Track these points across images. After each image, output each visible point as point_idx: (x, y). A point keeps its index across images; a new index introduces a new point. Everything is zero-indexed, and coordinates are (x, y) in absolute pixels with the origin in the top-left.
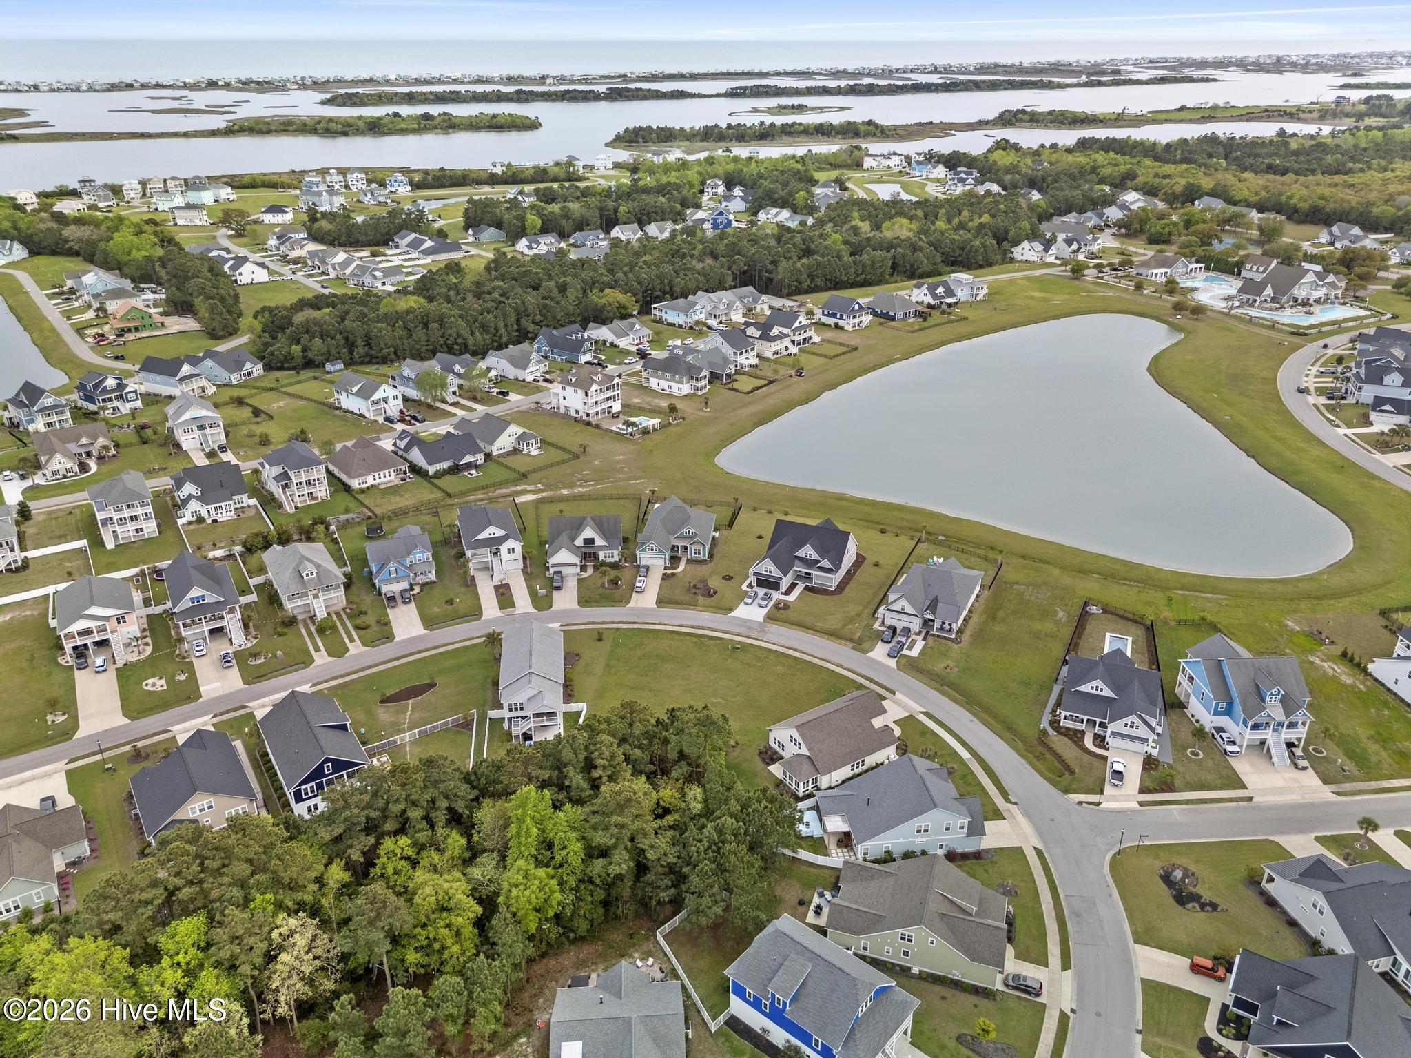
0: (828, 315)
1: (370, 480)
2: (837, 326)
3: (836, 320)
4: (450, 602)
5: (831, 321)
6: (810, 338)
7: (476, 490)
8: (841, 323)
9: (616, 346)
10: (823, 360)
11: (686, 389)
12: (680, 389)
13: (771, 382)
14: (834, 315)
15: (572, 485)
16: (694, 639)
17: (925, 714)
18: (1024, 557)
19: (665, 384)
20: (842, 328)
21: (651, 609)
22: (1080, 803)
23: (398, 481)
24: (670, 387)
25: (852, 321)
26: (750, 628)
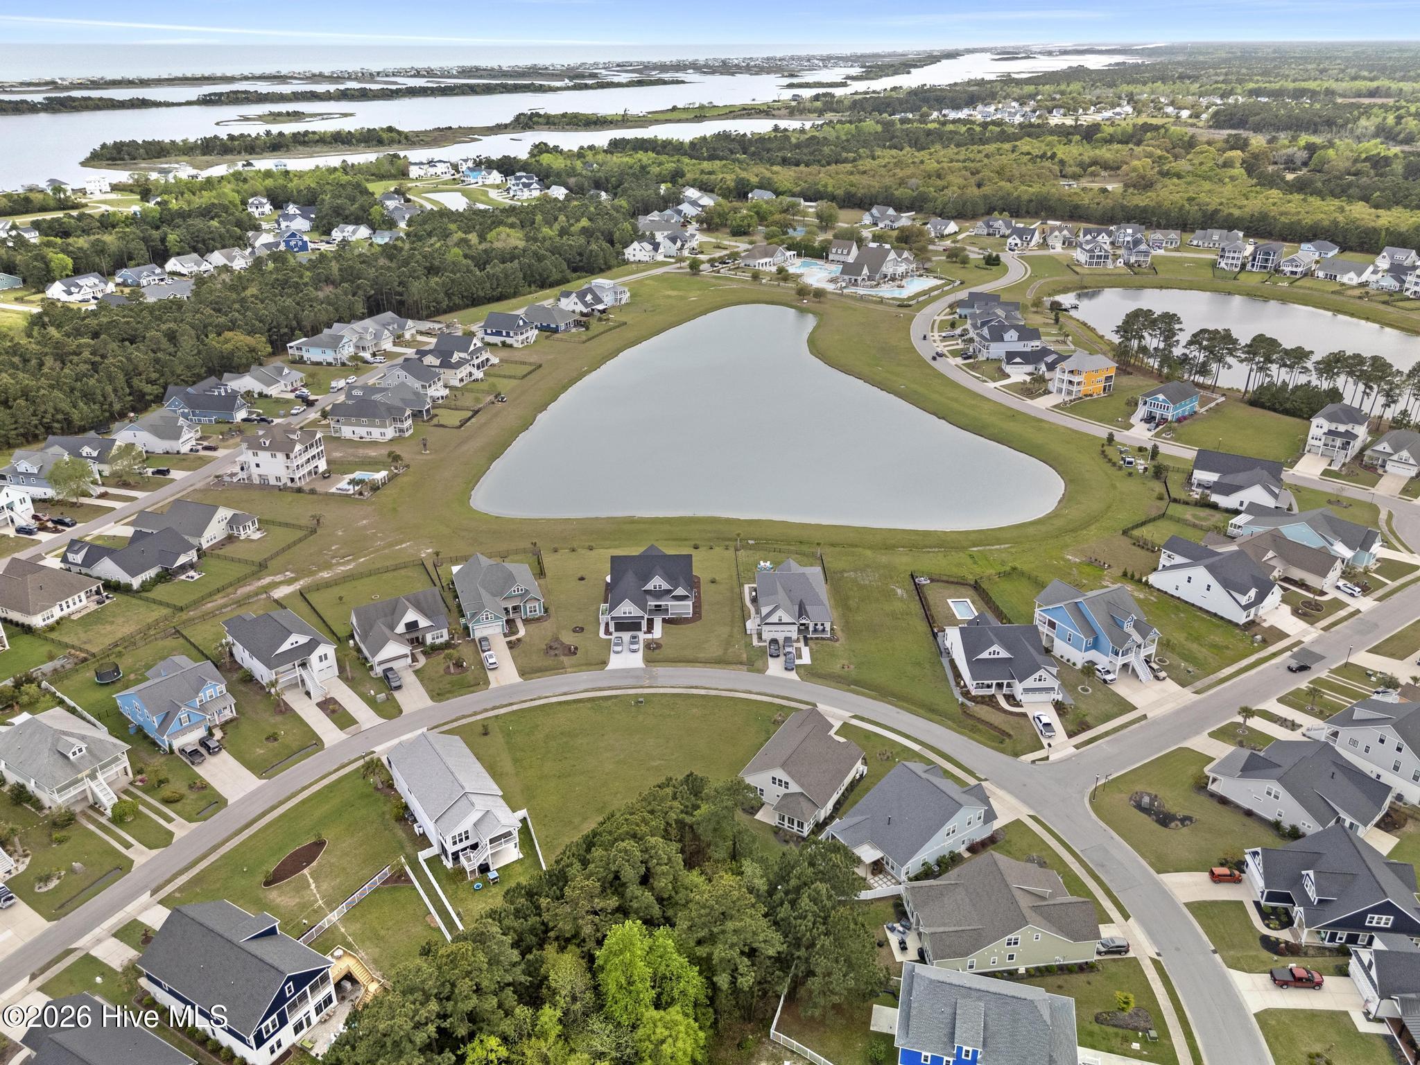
0: (492, 334)
1: (57, 613)
2: (504, 344)
3: (502, 339)
4: (273, 737)
5: (497, 340)
6: (488, 360)
7: (211, 595)
8: (509, 340)
9: (266, 396)
10: (514, 382)
11: (390, 433)
12: (383, 434)
13: (476, 412)
14: (499, 334)
15: (328, 566)
16: (589, 705)
17: (855, 717)
18: (833, 545)
19: (362, 431)
20: (511, 346)
21: (518, 685)
22: (1033, 762)
23: (93, 606)
24: (369, 433)
25: (520, 338)
26: (637, 677)
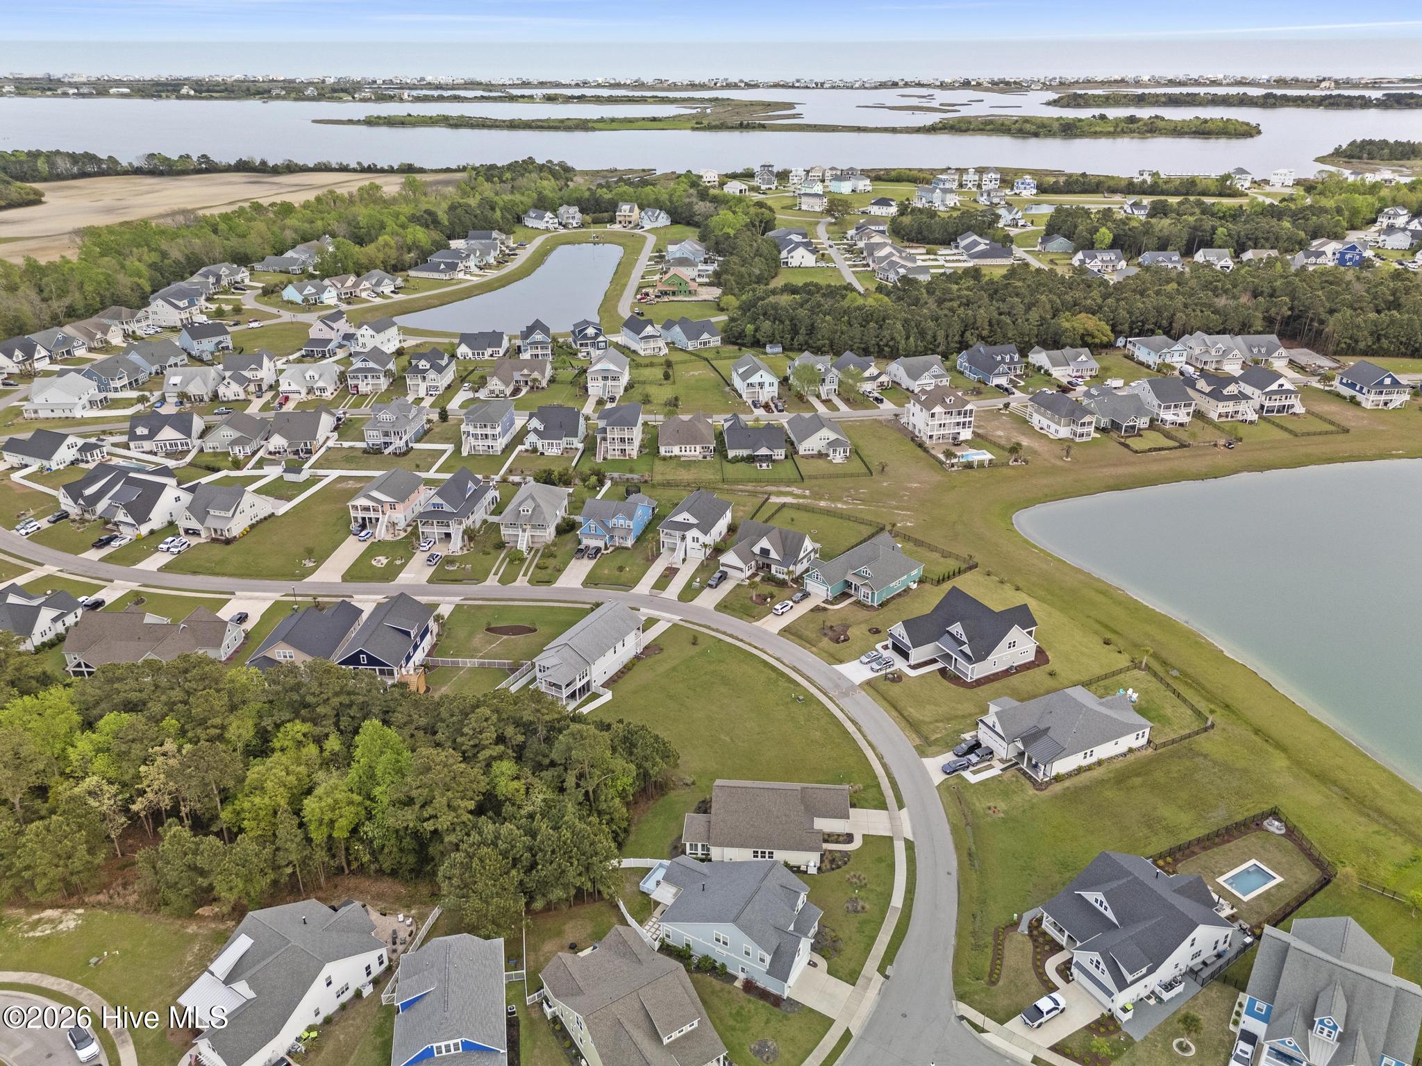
0: (1347, 385)
1: (676, 451)
2: (1353, 398)
3: (1353, 393)
4: (621, 569)
5: (1347, 392)
6: (1293, 406)
7: (750, 481)
8: (1359, 397)
9: (1050, 375)
10: (1286, 435)
11: (1064, 432)
12: (1057, 431)
13: (1182, 446)
14: (1353, 386)
15: (832, 499)
16: (774, 675)
17: (910, 846)
19: (1045, 422)
20: (1358, 404)
21: (771, 634)
22: (962, 1018)
23: (700, 458)
24: (1049, 427)
25: (1372, 397)
26: (837, 686)
